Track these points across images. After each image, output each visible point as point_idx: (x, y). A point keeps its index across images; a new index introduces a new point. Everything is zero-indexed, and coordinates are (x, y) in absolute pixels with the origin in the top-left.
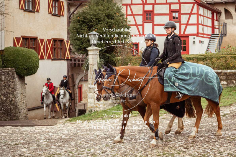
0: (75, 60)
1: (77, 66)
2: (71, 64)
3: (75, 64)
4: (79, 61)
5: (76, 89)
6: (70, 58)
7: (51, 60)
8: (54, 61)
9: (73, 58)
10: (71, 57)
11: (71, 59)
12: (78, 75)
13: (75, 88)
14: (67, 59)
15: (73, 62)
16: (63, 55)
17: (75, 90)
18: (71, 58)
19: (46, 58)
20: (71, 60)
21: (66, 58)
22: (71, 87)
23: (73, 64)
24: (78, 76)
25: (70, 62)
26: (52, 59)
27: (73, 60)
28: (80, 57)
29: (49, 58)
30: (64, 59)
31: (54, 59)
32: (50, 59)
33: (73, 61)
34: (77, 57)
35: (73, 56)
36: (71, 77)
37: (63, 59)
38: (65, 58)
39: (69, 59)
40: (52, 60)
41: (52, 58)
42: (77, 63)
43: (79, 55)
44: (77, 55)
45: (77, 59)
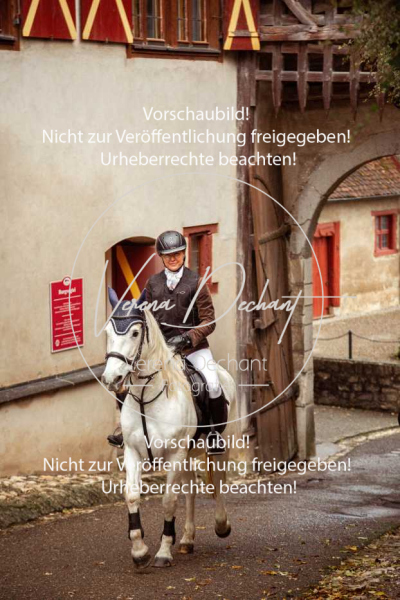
0: (290, 63)
1: (304, 103)
2: (263, 90)
3: (290, 87)
4: (316, 63)
5: (295, 257)
6: (256, 45)
7: (121, 51)
8: (141, 62)
9: (278, 43)
10: (266, 37)
11: (267, 50)
13: (291, 249)
14: (240, 55)
15: (278, 74)
16: (210, 19)
17: (291, 264)
18: (263, 44)
19: (86, 35)
20: (264, 60)
21: (228, 45)
22: (262, 242)
23: (280, 86)
24: (313, 169)
25: (261, 75)
26: (127, 45)
27: (277, 57)
28: (327, 33)
29: (106, 33)
30: (217, 50)
31: (144, 45)
32: (111, 43)
33: (275, 68)
34: (303, 37)
35: (279, 29)
36: (267, 180)
37: (210, 49)
38: (222, 42)
39: (252, 52)
40: (134, 51)
41: (130, 39)
42: (306, 80)
43: (321, 18)
44: (307, 24)
45: (307, 52)
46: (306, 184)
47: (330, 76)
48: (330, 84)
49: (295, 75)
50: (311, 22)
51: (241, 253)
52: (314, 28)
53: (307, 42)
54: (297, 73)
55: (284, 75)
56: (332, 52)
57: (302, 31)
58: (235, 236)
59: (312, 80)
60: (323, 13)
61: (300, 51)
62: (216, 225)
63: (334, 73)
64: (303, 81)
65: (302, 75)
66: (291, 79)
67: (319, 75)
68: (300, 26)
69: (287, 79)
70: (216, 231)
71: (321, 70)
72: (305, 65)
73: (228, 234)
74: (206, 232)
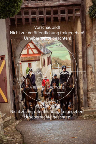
0: (20, 13)
5: (16, 64)
12: (19, 40)
15: (16, 16)
43: (27, 2)
44: (24, 3)
45: (24, 10)
46: (18, 46)
47: (31, 16)
48: (31, 18)
49: (21, 17)
50: (25, 3)
51: (10, 63)
52: (26, 4)
53: (24, 8)
54: (21, 16)
55: (18, 17)
56: (31, 10)
57: (23, 5)
58: (8, 58)
59: (26, 18)
61: (22, 10)
62: (5, 55)
63: (32, 16)
64: (23, 18)
65: (23, 16)
66: (20, 17)
67: (28, 16)
69: (19, 18)
70: (5, 57)
71: (28, 15)
72: (24, 14)
73: (7, 58)
74: (3, 57)
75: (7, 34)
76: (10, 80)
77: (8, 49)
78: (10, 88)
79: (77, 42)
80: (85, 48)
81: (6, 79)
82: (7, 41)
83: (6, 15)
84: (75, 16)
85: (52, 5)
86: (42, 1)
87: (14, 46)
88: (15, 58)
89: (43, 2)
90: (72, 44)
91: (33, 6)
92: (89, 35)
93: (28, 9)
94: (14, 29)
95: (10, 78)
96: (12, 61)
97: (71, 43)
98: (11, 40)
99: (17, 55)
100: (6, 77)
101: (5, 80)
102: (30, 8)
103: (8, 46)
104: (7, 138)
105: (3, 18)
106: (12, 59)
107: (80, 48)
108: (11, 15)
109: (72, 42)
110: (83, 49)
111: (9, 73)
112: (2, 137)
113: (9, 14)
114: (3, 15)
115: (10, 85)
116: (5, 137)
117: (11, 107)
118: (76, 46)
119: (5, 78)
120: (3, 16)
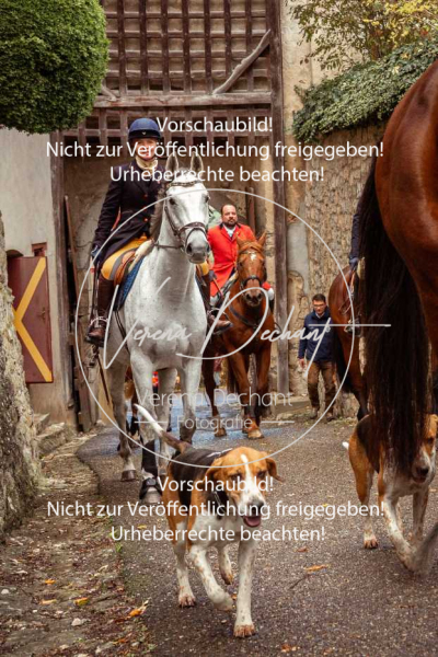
12: (89, 199)
15: (82, 131)
28: (124, 102)
33: (79, 127)
34: (103, 104)
42: (107, 135)
43: (117, 92)
44: (107, 96)
45: (106, 116)
46: (86, 216)
49: (97, 132)
50: (111, 94)
51: (60, 265)
52: (114, 99)
53: (106, 108)
54: (99, 130)
55: (87, 132)
56: (126, 115)
57: (103, 100)
59: (112, 135)
60: (117, 88)
61: (100, 115)
62: (45, 244)
64: (104, 136)
65: (103, 132)
66: (94, 135)
67: (117, 132)
68: (102, 97)
69: (90, 135)
70: (46, 249)
71: (119, 128)
72: (105, 125)
73: (51, 250)
74: (41, 249)
75: (53, 181)
76: (60, 317)
77: (56, 224)
78: (62, 340)
79: (262, 207)
80: (282, 226)
81: (49, 311)
82: (55, 202)
83: (50, 123)
84: (256, 138)
85: (188, 103)
86: (161, 92)
87: (74, 218)
88: (76, 251)
89: (164, 94)
90: (247, 214)
91: (132, 103)
92: (294, 191)
93: (118, 112)
94: (76, 167)
95: (60, 312)
96: (67, 259)
97: (244, 210)
98: (67, 198)
99: (82, 244)
100: (49, 307)
101: (46, 316)
102: (125, 109)
103: (55, 215)
104: (50, 481)
105: (41, 132)
106: (67, 253)
107: (269, 226)
108: (66, 123)
109: (247, 209)
110: (276, 227)
111: (59, 296)
112: (36, 479)
113: (60, 119)
114: (41, 123)
115: (61, 330)
116: (44, 479)
117: (65, 396)
118: (256, 218)
119: (44, 309)
120: (40, 126)
